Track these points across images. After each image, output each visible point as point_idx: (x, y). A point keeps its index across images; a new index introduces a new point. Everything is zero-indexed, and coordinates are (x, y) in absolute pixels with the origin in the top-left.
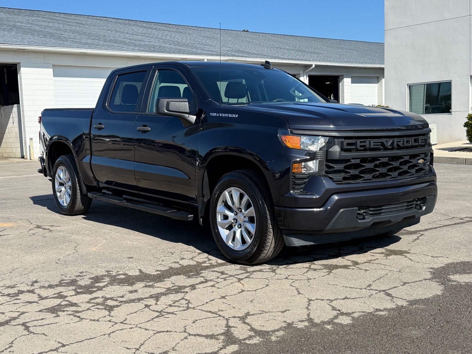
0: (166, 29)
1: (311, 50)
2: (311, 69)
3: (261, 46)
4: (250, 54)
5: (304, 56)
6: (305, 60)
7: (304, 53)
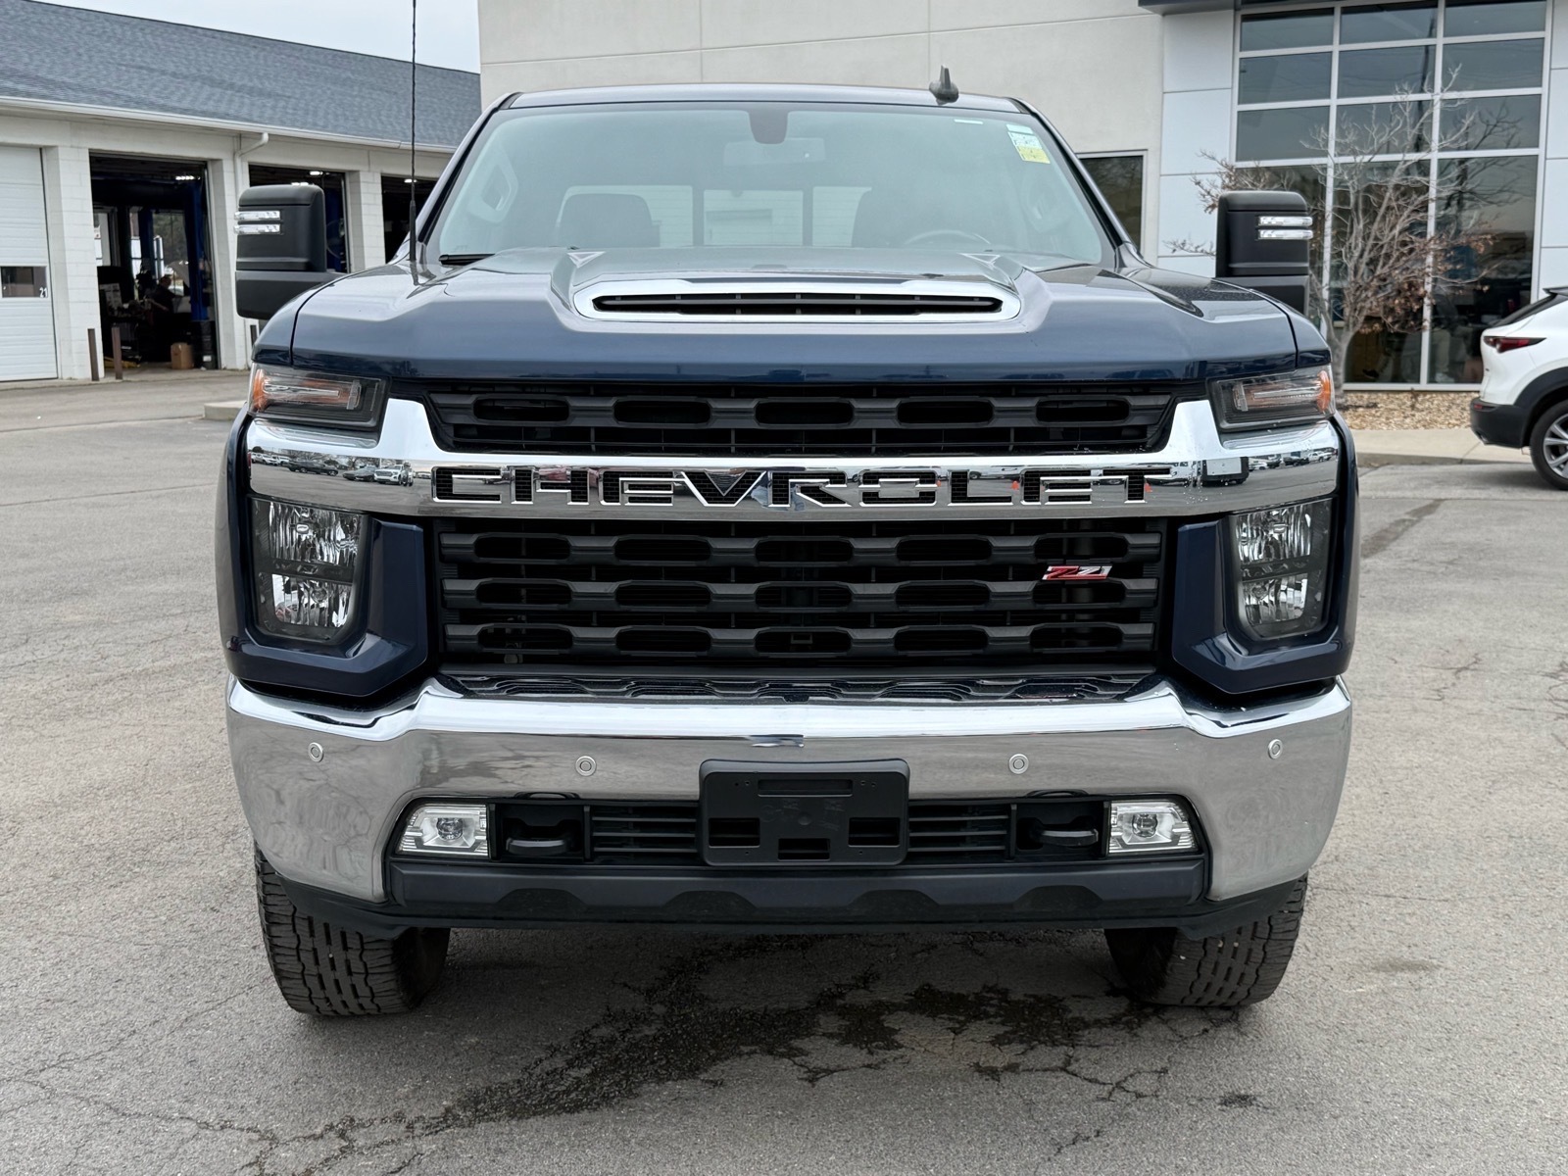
1: (251, 81)
2: (257, 145)
3: (85, 58)
4: (52, 88)
5: (231, 101)
6: (236, 118)
7: (229, 92)
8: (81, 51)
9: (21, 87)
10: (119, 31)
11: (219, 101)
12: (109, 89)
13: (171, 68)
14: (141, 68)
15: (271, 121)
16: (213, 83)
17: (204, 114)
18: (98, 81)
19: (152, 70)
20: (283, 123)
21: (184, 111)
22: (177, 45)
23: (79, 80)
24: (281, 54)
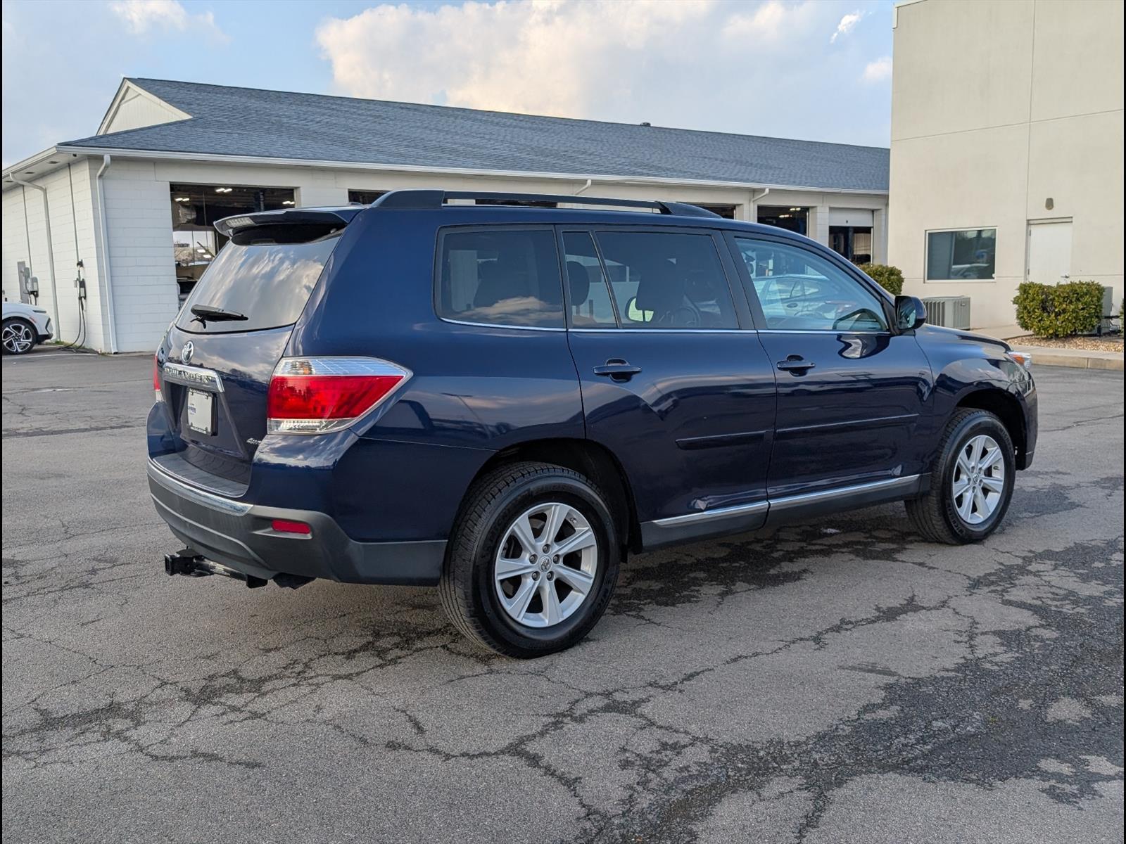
0: (514, 124)
1: (762, 161)
2: (762, 195)
3: (677, 154)
4: (660, 171)
5: (751, 172)
6: (752, 181)
7: (750, 168)
8: (675, 151)
9: (645, 171)
10: (695, 139)
11: (744, 173)
12: (689, 170)
13: (721, 156)
14: (705, 158)
15: (771, 182)
16: (741, 163)
17: (736, 180)
18: (683, 166)
19: (710, 158)
20: (777, 183)
21: (726, 179)
22: (725, 145)
23: (673, 166)
24: (778, 146)
